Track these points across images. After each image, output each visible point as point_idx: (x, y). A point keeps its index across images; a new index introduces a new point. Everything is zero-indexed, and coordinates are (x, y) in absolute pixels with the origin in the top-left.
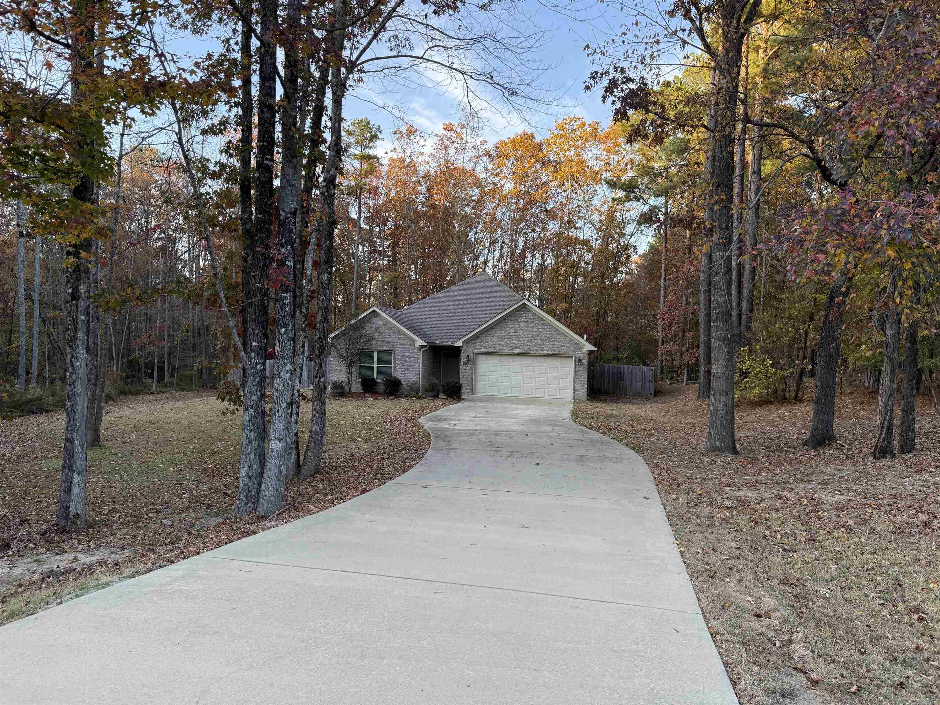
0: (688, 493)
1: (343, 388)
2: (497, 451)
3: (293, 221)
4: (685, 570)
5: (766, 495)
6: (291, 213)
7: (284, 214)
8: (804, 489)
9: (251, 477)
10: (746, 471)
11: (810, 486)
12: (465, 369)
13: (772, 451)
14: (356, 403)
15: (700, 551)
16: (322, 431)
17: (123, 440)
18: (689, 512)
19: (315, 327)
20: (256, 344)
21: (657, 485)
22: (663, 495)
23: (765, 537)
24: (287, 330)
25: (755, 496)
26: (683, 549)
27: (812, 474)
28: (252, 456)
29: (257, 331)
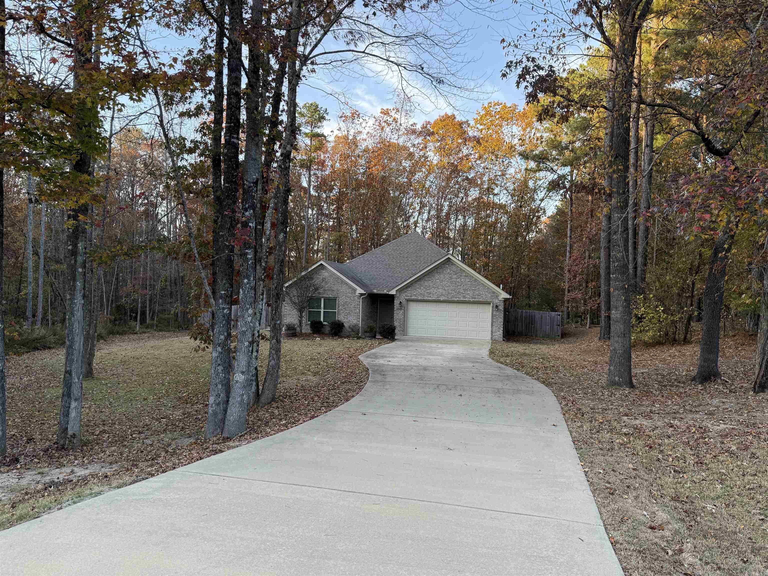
0: (591, 422)
1: (294, 329)
2: (426, 384)
3: (255, 189)
4: (588, 488)
5: (659, 424)
6: (253, 183)
7: (248, 183)
8: (692, 419)
9: (218, 404)
10: (641, 402)
11: (698, 416)
12: (398, 314)
13: (664, 386)
14: (306, 342)
15: (601, 471)
16: (278, 366)
17: (112, 372)
18: (592, 438)
19: (272, 278)
20: (223, 292)
21: (564, 414)
22: (569, 423)
23: (658, 460)
24: (249, 280)
25: (649, 425)
26: (587, 470)
27: (700, 405)
28: (220, 386)
29: (224, 281)
